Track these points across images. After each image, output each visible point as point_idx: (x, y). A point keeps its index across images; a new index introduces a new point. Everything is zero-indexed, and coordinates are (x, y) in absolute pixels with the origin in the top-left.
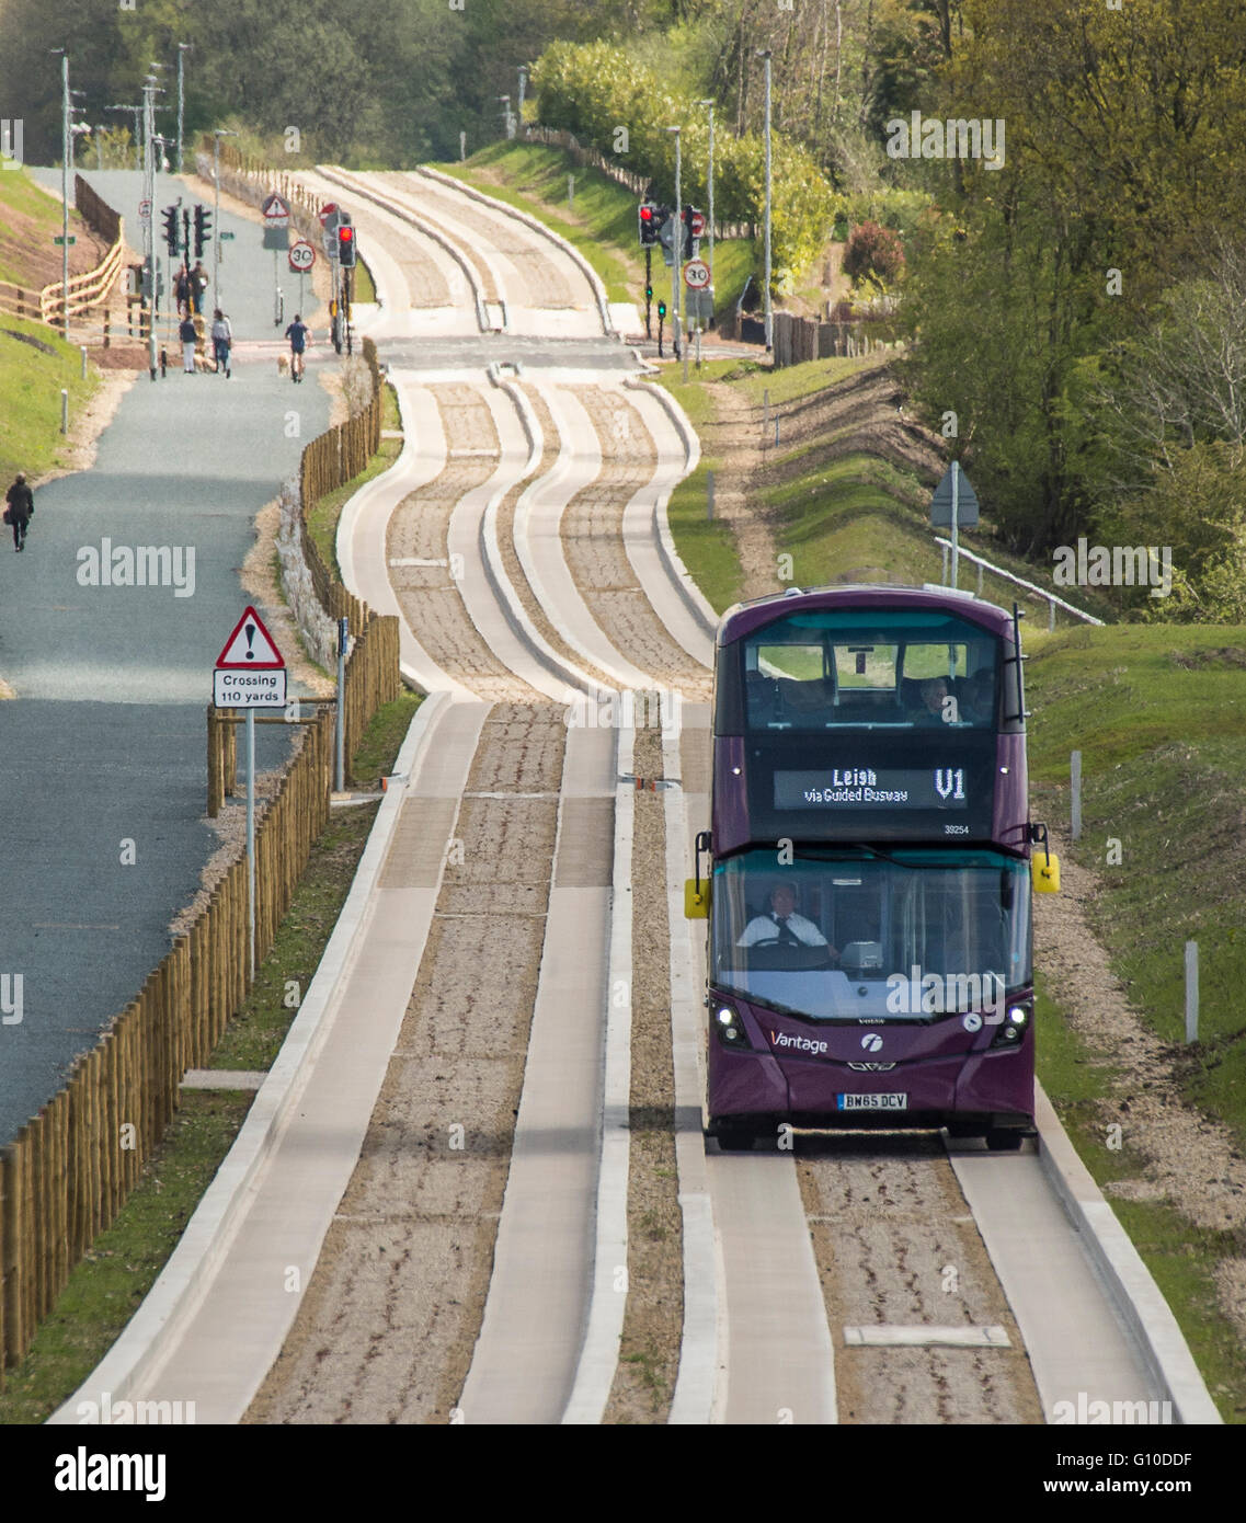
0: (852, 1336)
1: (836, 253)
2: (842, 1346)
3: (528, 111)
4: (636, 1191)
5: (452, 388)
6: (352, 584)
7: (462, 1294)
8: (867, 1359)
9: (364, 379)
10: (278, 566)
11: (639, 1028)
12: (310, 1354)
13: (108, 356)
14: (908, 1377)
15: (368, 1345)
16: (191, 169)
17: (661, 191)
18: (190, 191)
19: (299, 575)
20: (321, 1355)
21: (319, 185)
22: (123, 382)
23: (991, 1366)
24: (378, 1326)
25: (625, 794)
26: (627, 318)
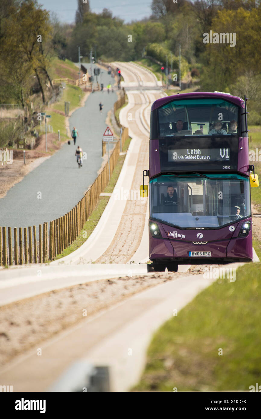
1: (190, 73)
3: (145, 53)
5: (135, 94)
6: (122, 123)
7: (141, 225)
9: (123, 93)
10: (111, 120)
12: (120, 234)
13: (86, 90)
15: (128, 233)
16: (97, 63)
17: (165, 65)
18: (97, 66)
19: (114, 121)
20: (121, 234)
21: (115, 65)
22: (88, 94)
24: (129, 230)
26: (160, 83)
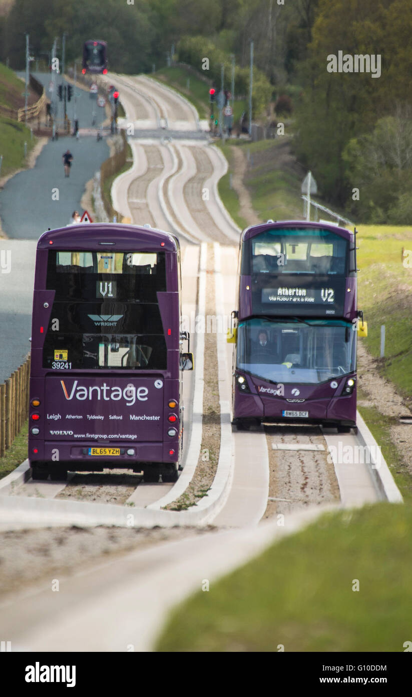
0: (274, 446)
1: (272, 107)
2: (271, 450)
3: (175, 57)
4: (206, 400)
5: (149, 146)
6: (116, 206)
8: (279, 454)
9: (121, 141)
10: (93, 200)
11: (207, 348)
13: (39, 133)
14: (292, 460)
16: (66, 72)
17: (217, 84)
18: (67, 80)
19: (99, 203)
21: (109, 78)
22: (43, 142)
23: (318, 457)
25: (203, 275)
26: (205, 125)
